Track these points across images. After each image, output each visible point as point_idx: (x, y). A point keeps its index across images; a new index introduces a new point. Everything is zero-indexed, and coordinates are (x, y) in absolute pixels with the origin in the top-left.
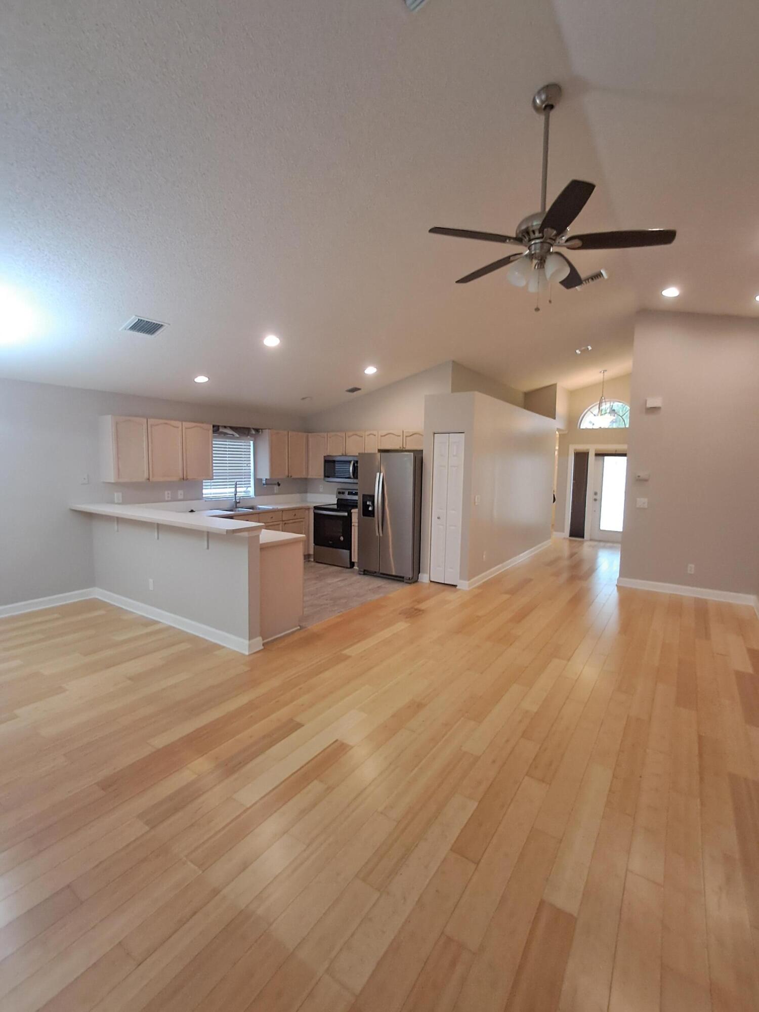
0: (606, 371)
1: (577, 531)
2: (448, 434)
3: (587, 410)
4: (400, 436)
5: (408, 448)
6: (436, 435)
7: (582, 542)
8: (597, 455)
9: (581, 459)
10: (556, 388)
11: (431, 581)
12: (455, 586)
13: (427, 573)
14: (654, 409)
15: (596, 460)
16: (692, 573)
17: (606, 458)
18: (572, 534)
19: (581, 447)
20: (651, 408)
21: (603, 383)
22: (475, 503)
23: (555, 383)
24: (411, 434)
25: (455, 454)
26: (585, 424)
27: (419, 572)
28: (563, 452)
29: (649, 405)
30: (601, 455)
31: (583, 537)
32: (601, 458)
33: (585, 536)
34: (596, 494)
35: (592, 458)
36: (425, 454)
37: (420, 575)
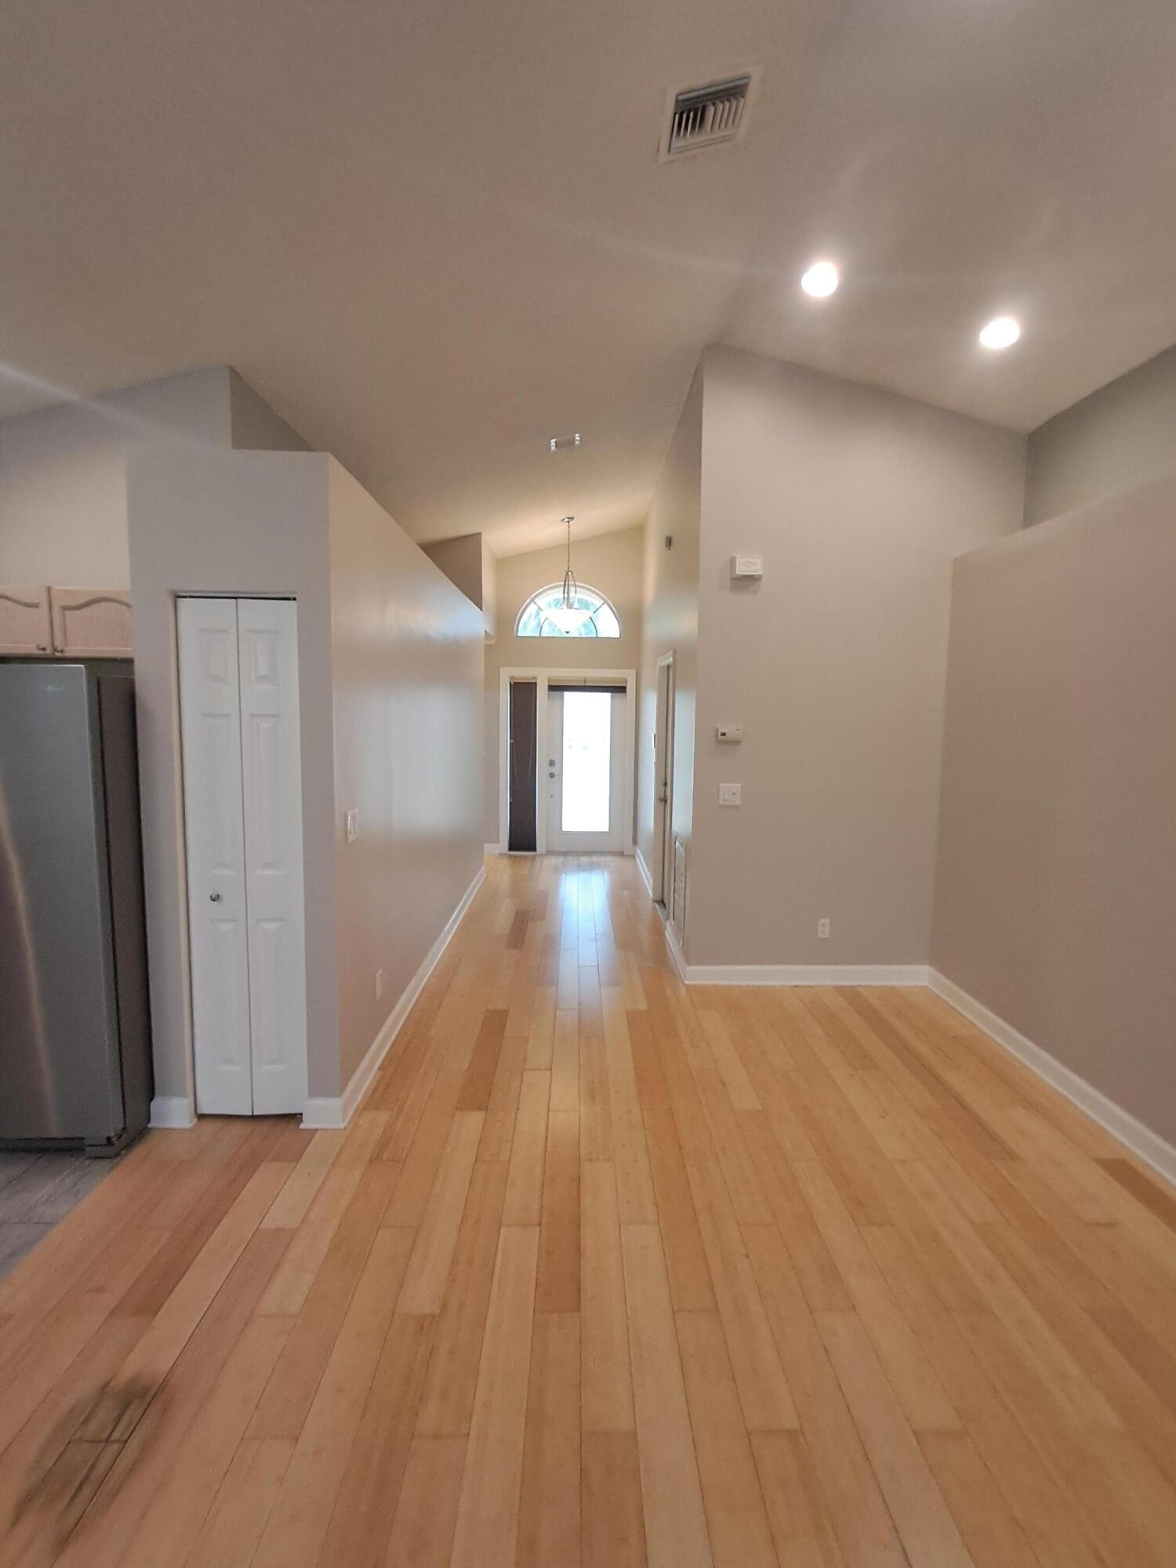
0: (572, 519)
1: (523, 839)
2: (234, 600)
3: (528, 600)
4: (36, 606)
5: (73, 651)
6: (183, 603)
7: (534, 858)
8: (552, 688)
9: (523, 695)
10: (481, 538)
11: (202, 1117)
12: (296, 1117)
13: (184, 1095)
14: (749, 581)
15: (549, 698)
16: (827, 936)
17: (567, 694)
18: (514, 846)
19: (523, 673)
20: (744, 577)
21: (569, 546)
22: (346, 833)
23: (479, 532)
24: (82, 600)
25: (263, 672)
26: (527, 627)
27: (151, 1094)
28: (492, 682)
29: (741, 570)
30: (557, 688)
31: (534, 849)
32: (558, 693)
33: (538, 848)
34: (552, 763)
35: (542, 692)
36: (142, 672)
37: (152, 1104)
